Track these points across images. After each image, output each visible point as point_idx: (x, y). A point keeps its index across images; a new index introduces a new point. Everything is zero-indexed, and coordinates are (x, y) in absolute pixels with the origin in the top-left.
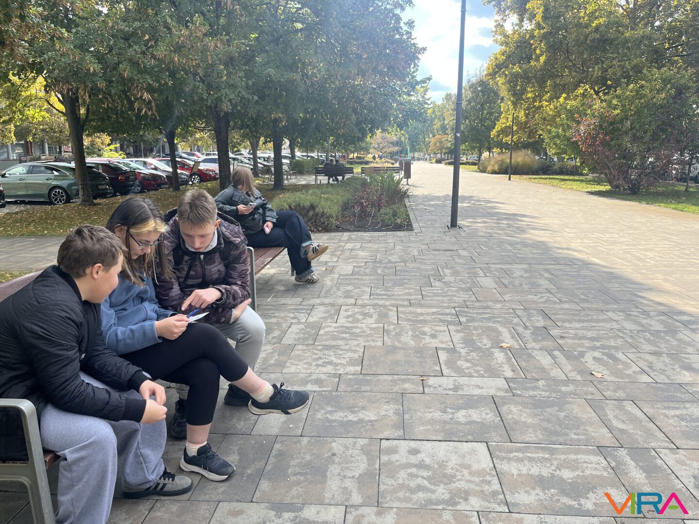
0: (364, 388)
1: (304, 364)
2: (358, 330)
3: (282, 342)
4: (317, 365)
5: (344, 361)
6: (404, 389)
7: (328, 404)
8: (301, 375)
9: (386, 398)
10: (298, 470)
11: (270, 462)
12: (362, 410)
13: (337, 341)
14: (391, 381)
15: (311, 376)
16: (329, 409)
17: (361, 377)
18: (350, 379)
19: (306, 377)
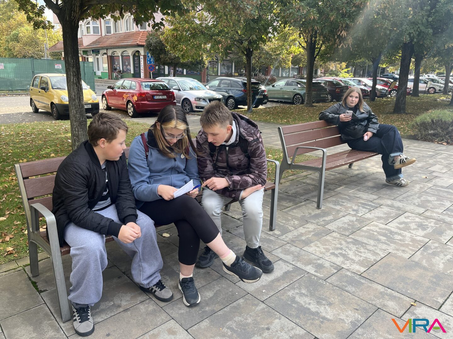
0: (349, 288)
1: (324, 248)
2: (400, 237)
3: (326, 227)
4: (333, 254)
5: (357, 259)
6: (384, 305)
7: (307, 287)
8: (313, 256)
9: (358, 305)
10: (234, 326)
11: (225, 309)
12: (327, 305)
13: (369, 240)
14: (381, 293)
15: (319, 260)
16: (303, 291)
17: (357, 278)
18: (347, 276)
19: (315, 259)
